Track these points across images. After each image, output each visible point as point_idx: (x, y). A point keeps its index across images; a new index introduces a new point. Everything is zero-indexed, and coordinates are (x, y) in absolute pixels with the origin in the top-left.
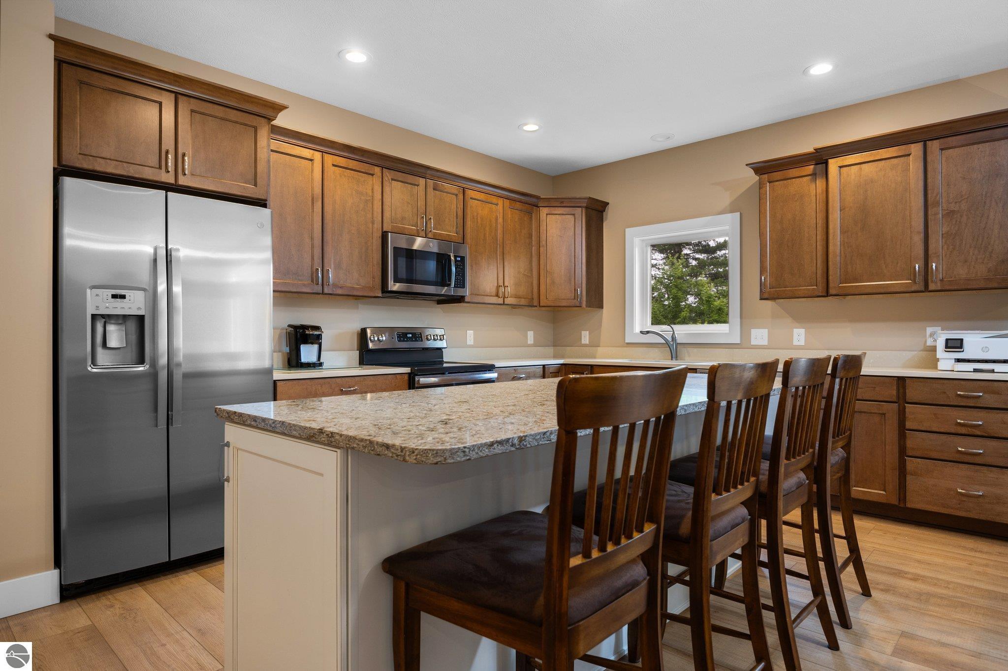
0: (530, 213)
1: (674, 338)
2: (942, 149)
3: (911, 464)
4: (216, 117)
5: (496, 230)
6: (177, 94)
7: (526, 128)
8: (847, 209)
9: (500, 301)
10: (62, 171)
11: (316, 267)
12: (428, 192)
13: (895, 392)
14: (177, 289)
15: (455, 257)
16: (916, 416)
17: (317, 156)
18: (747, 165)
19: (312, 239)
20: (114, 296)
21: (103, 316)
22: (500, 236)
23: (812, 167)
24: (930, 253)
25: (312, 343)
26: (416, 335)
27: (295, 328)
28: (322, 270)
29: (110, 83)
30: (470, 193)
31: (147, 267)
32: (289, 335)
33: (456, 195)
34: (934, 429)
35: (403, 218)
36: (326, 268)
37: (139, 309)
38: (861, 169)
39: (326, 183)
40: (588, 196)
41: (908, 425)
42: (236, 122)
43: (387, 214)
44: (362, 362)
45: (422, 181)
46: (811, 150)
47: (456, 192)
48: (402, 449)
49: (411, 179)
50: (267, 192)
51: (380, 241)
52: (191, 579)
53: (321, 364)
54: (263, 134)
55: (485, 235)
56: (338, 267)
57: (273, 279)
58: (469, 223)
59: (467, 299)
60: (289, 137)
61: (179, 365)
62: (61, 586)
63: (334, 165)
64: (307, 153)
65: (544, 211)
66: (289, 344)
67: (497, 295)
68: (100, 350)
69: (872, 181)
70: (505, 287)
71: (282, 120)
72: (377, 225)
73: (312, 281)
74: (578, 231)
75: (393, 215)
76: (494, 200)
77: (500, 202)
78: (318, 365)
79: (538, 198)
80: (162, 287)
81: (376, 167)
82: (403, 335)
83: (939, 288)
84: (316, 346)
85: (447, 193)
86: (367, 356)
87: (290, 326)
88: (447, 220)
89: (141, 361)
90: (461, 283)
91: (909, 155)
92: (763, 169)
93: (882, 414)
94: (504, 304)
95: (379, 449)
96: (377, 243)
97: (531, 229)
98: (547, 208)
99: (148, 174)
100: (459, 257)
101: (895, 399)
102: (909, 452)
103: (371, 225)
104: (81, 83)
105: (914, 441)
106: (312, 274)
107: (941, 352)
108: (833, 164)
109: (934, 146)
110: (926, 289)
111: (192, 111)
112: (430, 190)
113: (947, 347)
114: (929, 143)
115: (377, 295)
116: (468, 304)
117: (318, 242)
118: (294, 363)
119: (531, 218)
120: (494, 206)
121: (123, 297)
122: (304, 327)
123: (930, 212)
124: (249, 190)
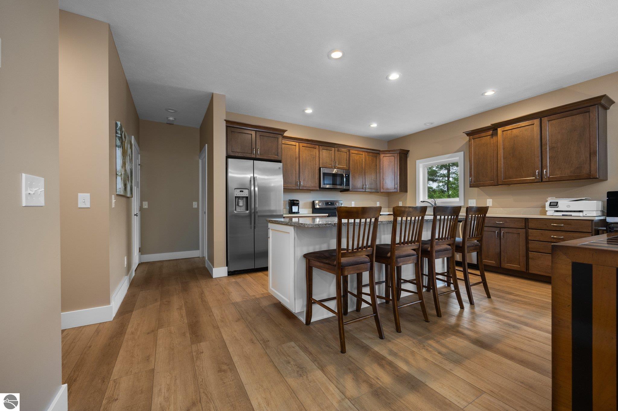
0: (376, 157)
1: (435, 204)
2: (549, 121)
3: (531, 254)
4: (267, 136)
5: (362, 163)
6: (256, 131)
7: (372, 126)
8: (506, 149)
9: (364, 190)
10: (228, 157)
11: (297, 180)
12: (336, 153)
13: (524, 225)
14: (256, 189)
15: (346, 175)
16: (534, 234)
17: (297, 144)
18: (463, 133)
19: (296, 171)
20: (240, 191)
21: (238, 197)
22: (364, 166)
23: (491, 132)
24: (543, 165)
25: (296, 206)
26: (332, 203)
27: (291, 200)
28: (299, 181)
29: (239, 130)
30: (352, 151)
31: (248, 182)
32: (289, 202)
33: (346, 152)
34: (541, 240)
35: (326, 162)
36: (300, 181)
37: (247, 195)
38: (512, 131)
39: (300, 153)
40: (400, 148)
41: (530, 238)
42: (272, 137)
43: (321, 161)
44: (313, 213)
45: (333, 149)
46: (490, 125)
47: (346, 151)
48: (305, 224)
49: (329, 148)
50: (282, 158)
51: (318, 171)
52: (260, 274)
53: (299, 213)
54: (280, 139)
55: (357, 166)
56: (304, 180)
57: (283, 185)
58: (351, 162)
59: (350, 190)
60: (288, 139)
61: (257, 212)
62: (228, 271)
63: (302, 146)
64: (294, 143)
65: (382, 156)
66: (289, 206)
67: (363, 188)
68: (237, 207)
69: (517, 136)
70: (365, 185)
71: (286, 134)
72: (317, 165)
73: (296, 185)
74: (396, 163)
75: (323, 161)
76: (361, 153)
77: (364, 153)
78: (298, 213)
79: (379, 151)
80: (252, 188)
81: (317, 146)
82: (327, 203)
83: (548, 180)
84: (297, 207)
85: (343, 152)
86: (315, 210)
87: (289, 200)
88: (343, 162)
89: (247, 210)
90: (348, 184)
91: (533, 124)
92: (470, 134)
93: (518, 233)
94: (365, 192)
95: (300, 225)
96: (317, 171)
97: (376, 162)
98: (383, 154)
99: (248, 155)
100: (347, 175)
101: (523, 227)
102: (530, 249)
103: (315, 165)
104: (232, 131)
105: (531, 245)
106: (296, 183)
107: (547, 208)
108: (500, 130)
109: (545, 120)
110: (542, 181)
111: (260, 135)
112: (336, 152)
113: (550, 205)
114: (542, 119)
115: (317, 189)
116: (351, 192)
117: (297, 172)
118: (290, 212)
119: (377, 158)
120: (361, 155)
121: (243, 191)
122: (293, 200)
123: (543, 148)
124: (276, 158)
